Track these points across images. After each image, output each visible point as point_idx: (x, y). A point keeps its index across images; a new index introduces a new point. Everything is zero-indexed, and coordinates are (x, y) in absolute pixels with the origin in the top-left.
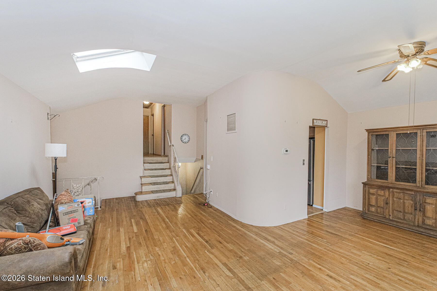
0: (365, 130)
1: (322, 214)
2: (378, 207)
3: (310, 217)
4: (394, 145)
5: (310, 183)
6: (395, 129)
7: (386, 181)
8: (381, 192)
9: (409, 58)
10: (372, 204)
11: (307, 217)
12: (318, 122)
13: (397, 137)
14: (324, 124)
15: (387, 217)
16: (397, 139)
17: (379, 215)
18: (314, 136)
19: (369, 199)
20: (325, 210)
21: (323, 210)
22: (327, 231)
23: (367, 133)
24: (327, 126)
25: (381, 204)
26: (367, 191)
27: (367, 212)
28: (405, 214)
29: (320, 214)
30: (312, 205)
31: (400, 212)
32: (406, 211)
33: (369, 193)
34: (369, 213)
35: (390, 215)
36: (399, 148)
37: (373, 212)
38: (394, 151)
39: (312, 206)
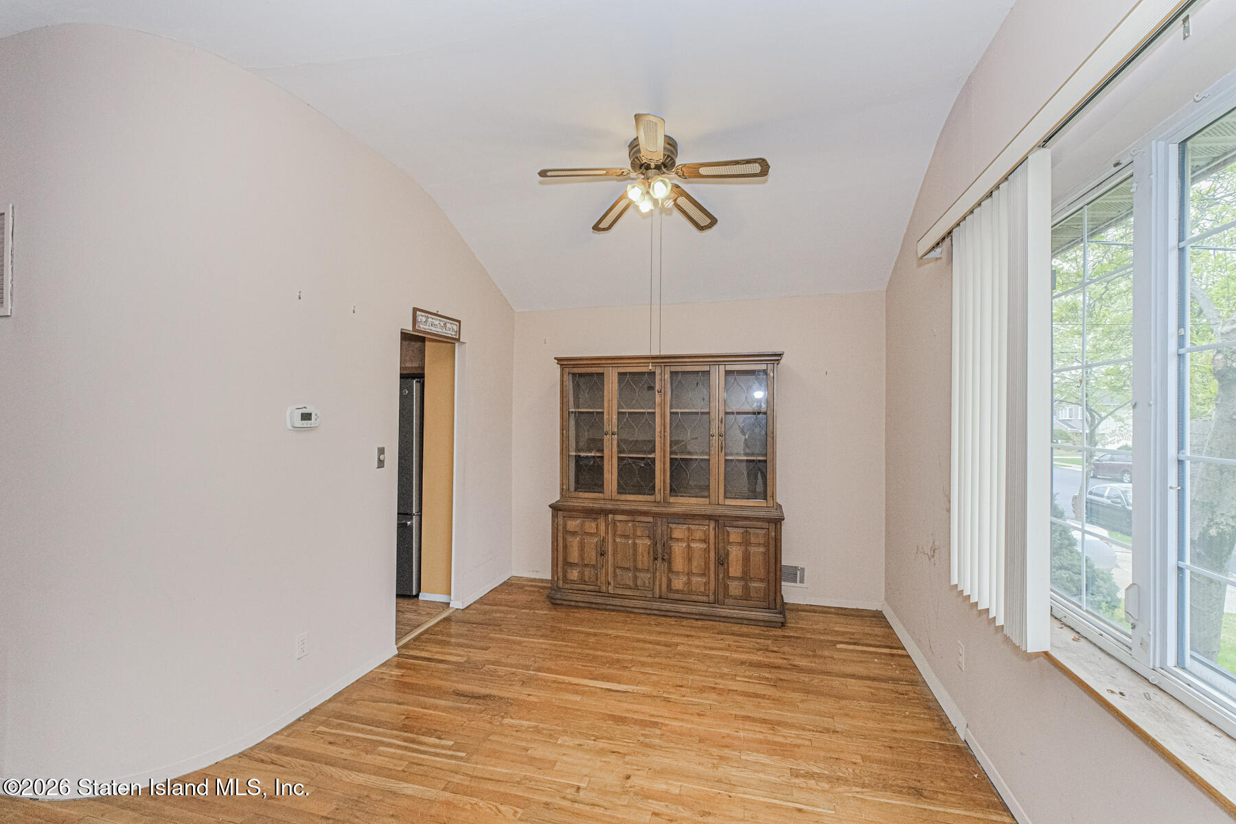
0: (555, 358)
1: (447, 620)
2: (586, 565)
3: (405, 646)
4: (615, 402)
5: (409, 523)
6: (616, 362)
7: (601, 495)
8: (590, 526)
9: (651, 172)
10: (571, 561)
11: (397, 652)
12: (430, 320)
13: (620, 382)
14: (450, 330)
15: (604, 588)
16: (619, 386)
17: (587, 588)
18: (423, 368)
19: (565, 547)
20: (457, 604)
21: (450, 606)
22: (458, 694)
23: (557, 369)
24: (458, 340)
25: (591, 555)
26: (560, 528)
27: (561, 583)
28: (638, 574)
29: (437, 624)
30: (417, 596)
31: (628, 569)
32: (640, 565)
33: (566, 532)
34: (567, 586)
35: (609, 584)
36: (624, 408)
37: (574, 581)
38: (615, 417)
39: (416, 599)
